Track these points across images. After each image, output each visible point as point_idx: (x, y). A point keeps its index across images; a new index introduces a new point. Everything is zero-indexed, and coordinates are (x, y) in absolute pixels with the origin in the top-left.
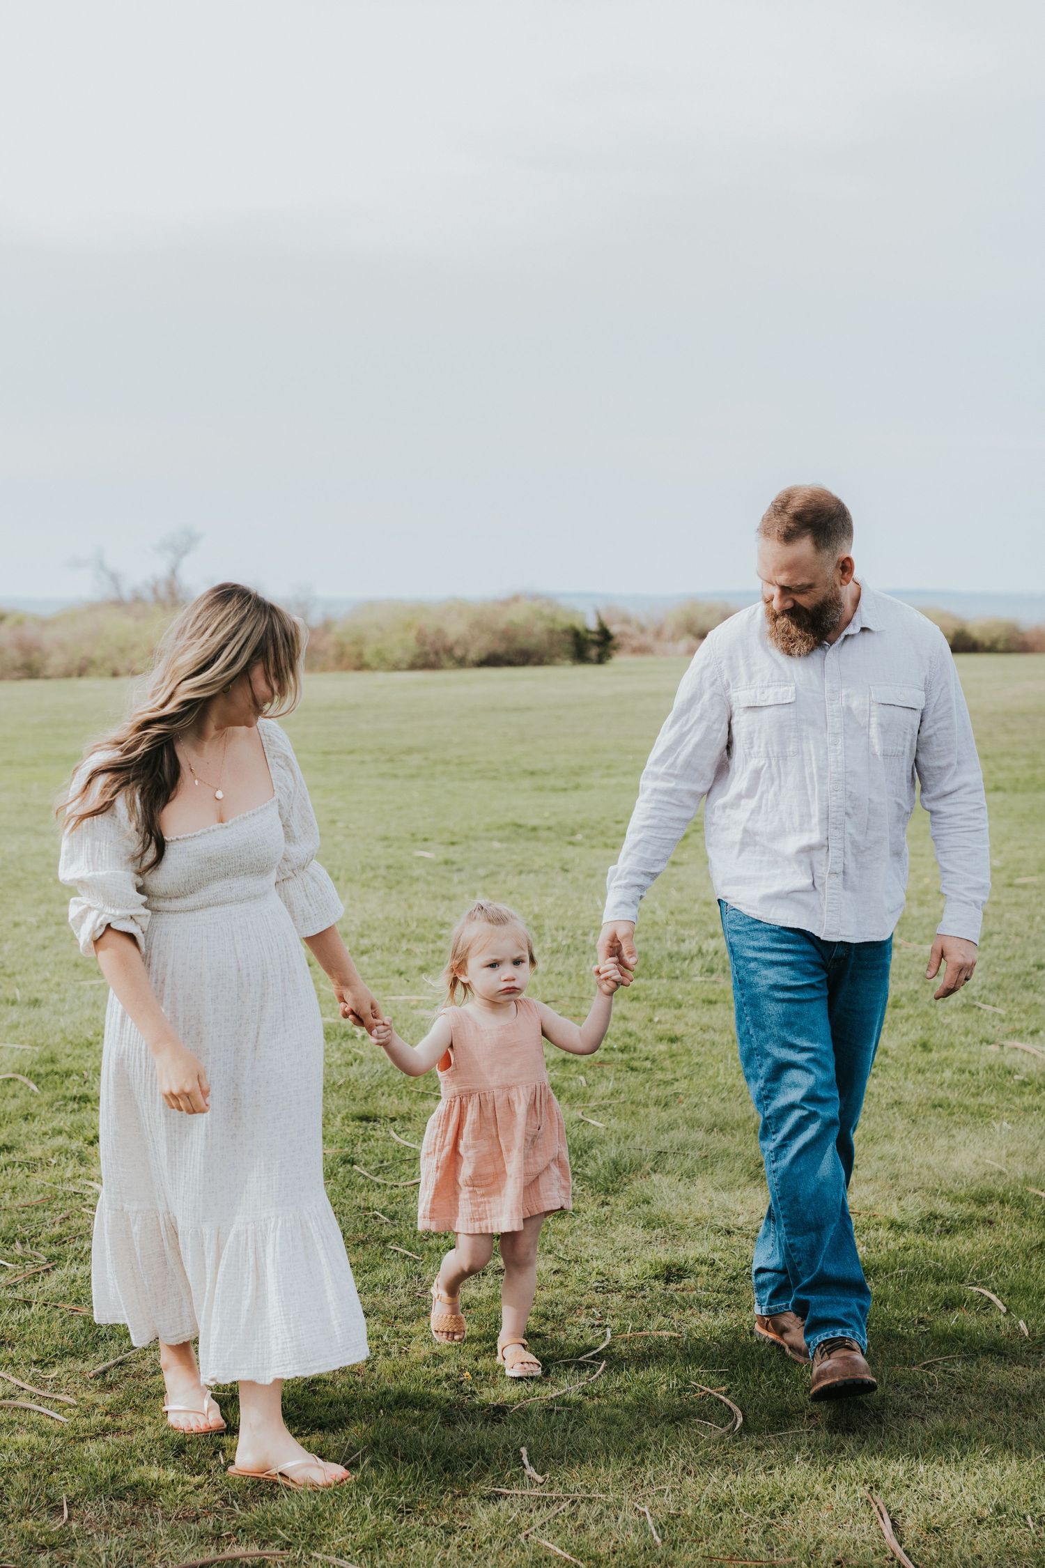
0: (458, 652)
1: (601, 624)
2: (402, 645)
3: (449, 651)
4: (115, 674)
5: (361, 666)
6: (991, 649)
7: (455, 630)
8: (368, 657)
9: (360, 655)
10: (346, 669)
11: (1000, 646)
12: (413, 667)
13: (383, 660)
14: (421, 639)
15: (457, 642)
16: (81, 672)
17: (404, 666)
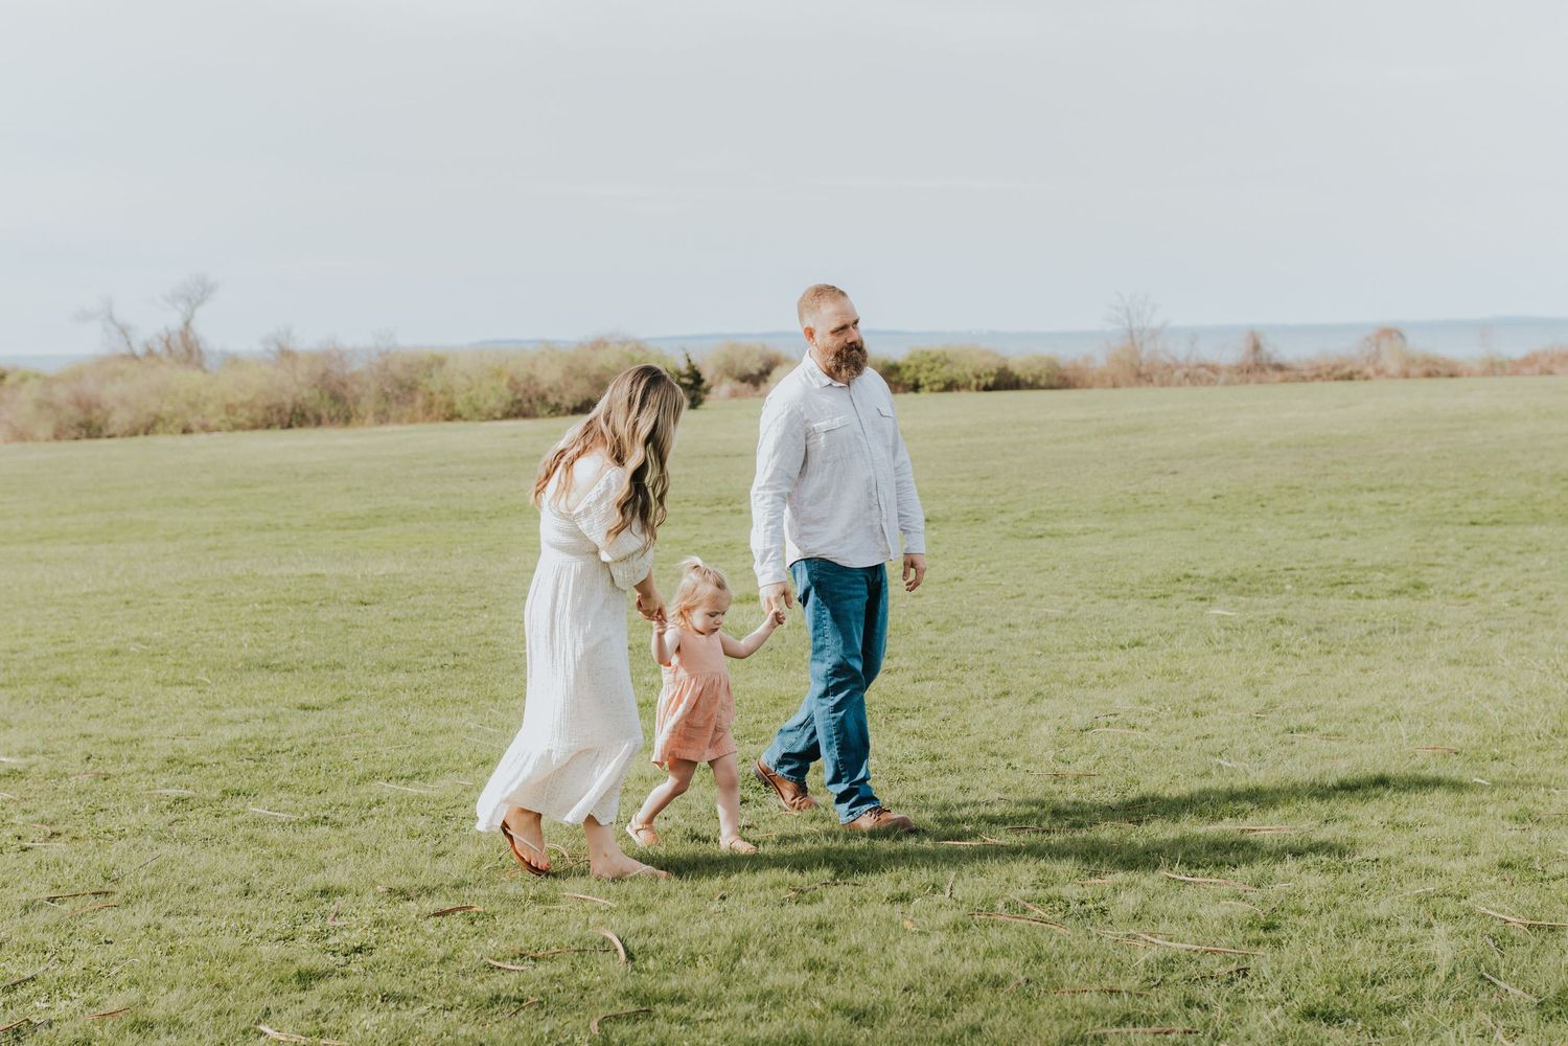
0: (552, 399)
1: (691, 367)
2: (496, 395)
3: (543, 398)
4: (186, 431)
5: (453, 416)
6: (1033, 386)
7: (549, 376)
8: (459, 407)
9: (450, 405)
10: (436, 419)
11: (1042, 382)
12: (507, 416)
13: (477, 410)
14: (513, 384)
15: (551, 390)
16: (149, 429)
17: (498, 415)
